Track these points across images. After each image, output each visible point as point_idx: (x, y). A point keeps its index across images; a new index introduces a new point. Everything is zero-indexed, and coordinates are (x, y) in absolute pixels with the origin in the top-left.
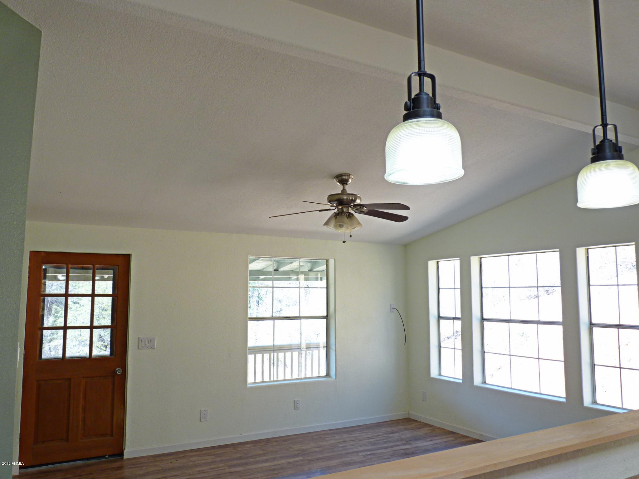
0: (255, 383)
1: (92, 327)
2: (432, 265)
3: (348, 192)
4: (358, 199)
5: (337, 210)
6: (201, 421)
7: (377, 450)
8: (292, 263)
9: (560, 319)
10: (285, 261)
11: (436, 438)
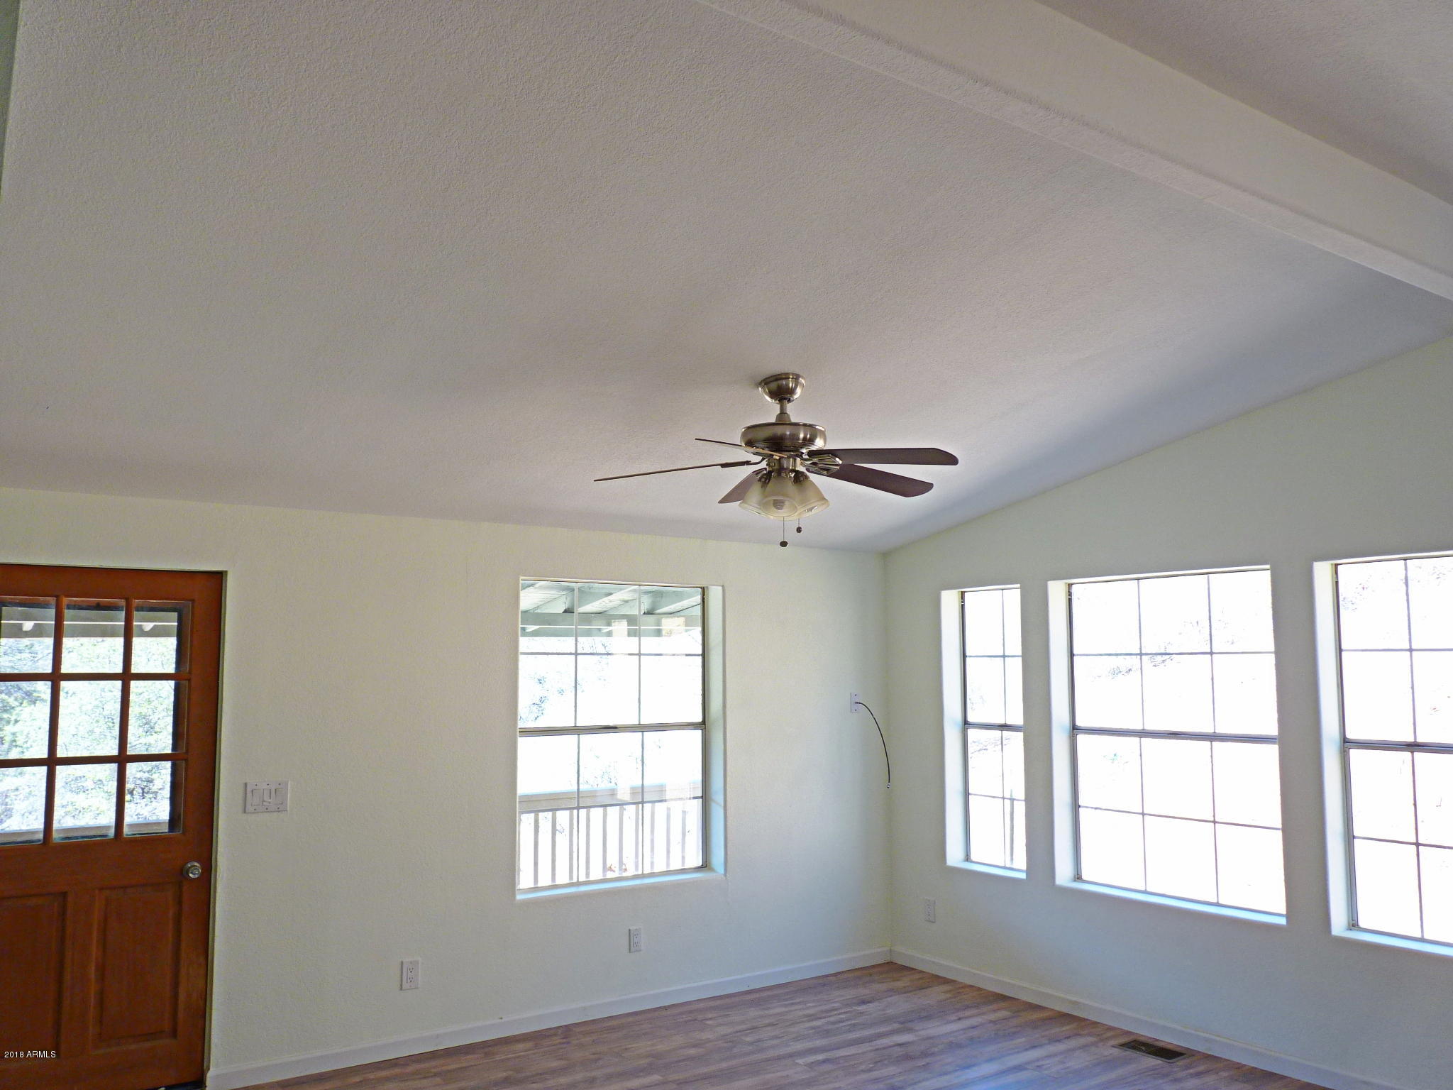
0: (536, 889)
1: (122, 759)
2: (949, 599)
3: (793, 420)
4: (820, 438)
5: (767, 465)
6: (401, 989)
7: (838, 1048)
8: (611, 594)
9: (1273, 731)
10: (592, 590)
11: (967, 1013)
